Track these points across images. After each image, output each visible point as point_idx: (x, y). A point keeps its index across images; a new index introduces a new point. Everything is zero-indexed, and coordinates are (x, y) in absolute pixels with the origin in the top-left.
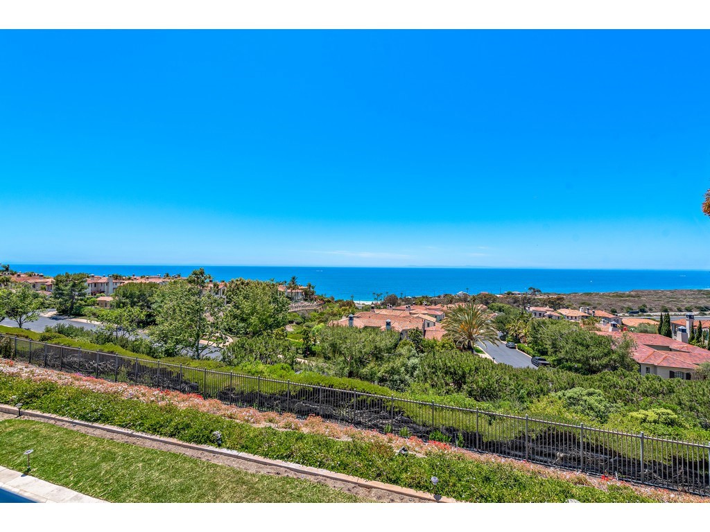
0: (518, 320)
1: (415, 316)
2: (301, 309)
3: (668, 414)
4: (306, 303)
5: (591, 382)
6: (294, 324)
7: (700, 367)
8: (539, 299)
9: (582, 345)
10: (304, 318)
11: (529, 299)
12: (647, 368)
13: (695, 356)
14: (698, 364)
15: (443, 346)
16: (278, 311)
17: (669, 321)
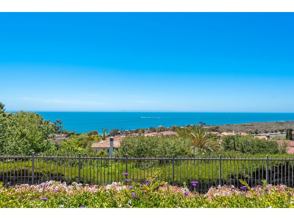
8: (205, 129)
10: (57, 146)
17: (291, 133)
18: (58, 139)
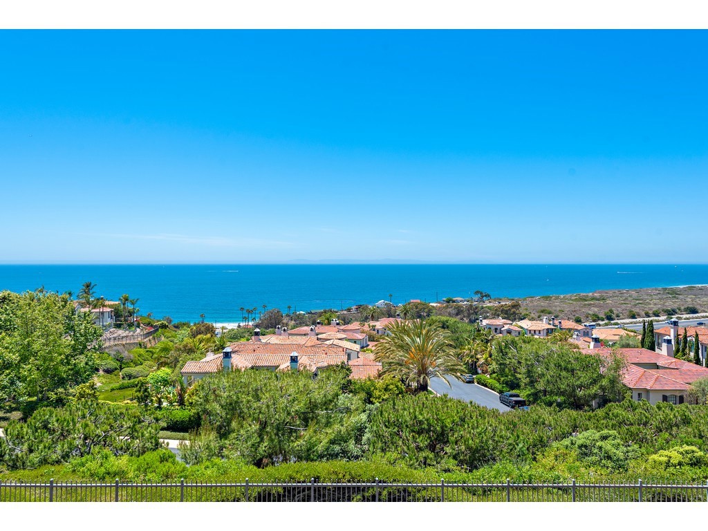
0: (474, 339)
1: (328, 342)
2: (112, 343)
3: (693, 452)
4: (121, 332)
5: (596, 421)
6: (101, 372)
7: (693, 387)
8: (489, 308)
9: (566, 369)
10: (120, 360)
11: (476, 308)
12: (639, 394)
13: (685, 373)
14: (690, 384)
15: (386, 389)
16: (79, 349)
17: (653, 330)
18: (124, 343)
